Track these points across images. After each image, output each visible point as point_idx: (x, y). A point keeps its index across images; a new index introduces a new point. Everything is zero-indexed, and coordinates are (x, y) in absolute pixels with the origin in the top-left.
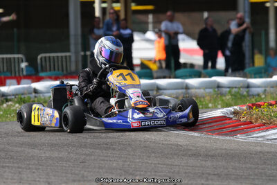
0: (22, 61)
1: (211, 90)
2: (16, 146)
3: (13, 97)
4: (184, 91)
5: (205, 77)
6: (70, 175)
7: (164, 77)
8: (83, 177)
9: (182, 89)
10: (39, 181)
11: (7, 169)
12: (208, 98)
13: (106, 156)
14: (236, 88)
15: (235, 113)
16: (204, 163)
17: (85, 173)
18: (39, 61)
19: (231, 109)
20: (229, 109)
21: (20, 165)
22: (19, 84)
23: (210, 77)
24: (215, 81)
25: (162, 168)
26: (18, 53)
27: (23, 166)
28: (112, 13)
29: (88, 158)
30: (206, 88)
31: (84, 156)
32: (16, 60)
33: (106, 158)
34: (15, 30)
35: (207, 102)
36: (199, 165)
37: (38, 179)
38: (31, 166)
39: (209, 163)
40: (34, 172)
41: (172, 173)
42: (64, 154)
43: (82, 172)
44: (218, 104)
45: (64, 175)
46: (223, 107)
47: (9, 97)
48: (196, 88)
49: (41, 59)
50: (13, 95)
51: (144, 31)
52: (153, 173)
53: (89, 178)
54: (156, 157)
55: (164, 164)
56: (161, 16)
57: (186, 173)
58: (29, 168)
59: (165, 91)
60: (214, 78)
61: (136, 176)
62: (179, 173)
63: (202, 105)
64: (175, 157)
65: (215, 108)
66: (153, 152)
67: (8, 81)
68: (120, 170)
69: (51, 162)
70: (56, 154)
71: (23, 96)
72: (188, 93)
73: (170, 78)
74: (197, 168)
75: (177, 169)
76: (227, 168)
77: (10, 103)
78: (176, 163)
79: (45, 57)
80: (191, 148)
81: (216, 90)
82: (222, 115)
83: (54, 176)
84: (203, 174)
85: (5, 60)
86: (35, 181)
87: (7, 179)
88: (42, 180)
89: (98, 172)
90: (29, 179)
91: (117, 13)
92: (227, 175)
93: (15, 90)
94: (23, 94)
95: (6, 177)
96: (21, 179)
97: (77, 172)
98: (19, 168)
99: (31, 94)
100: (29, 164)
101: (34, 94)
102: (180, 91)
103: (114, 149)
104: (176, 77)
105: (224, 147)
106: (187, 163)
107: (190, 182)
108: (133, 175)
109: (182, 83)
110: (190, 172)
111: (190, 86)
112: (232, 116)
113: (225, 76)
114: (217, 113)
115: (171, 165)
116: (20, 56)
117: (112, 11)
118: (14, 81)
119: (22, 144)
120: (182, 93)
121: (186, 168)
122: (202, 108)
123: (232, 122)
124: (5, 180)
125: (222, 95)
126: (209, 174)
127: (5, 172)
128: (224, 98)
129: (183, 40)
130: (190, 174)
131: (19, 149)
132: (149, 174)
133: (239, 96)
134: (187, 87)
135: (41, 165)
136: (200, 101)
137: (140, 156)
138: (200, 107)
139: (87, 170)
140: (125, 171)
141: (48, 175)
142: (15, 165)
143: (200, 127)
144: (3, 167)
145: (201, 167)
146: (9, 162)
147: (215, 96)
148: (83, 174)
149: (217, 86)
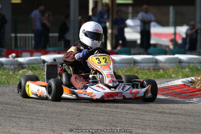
1: (174, 65)
3: (27, 66)
4: (154, 64)
5: (170, 54)
6: (68, 125)
7: (140, 54)
9: (152, 63)
10: (45, 129)
11: (22, 119)
12: (171, 70)
13: (96, 112)
14: (193, 63)
15: (192, 82)
16: (168, 119)
17: (80, 125)
19: (189, 79)
20: (188, 79)
21: (32, 117)
22: (32, 56)
23: (174, 54)
24: (177, 58)
25: (136, 122)
26: (31, 33)
27: (35, 118)
29: (82, 113)
30: (171, 63)
32: (30, 38)
35: (171, 73)
36: (164, 120)
38: (39, 118)
39: (172, 119)
40: (42, 122)
41: (145, 126)
42: (64, 110)
43: (77, 123)
44: (180, 75)
45: (64, 125)
46: (183, 78)
47: (24, 66)
48: (163, 62)
50: (27, 64)
54: (132, 113)
55: (138, 119)
57: (154, 126)
58: (39, 120)
59: (140, 64)
60: (176, 56)
61: (118, 127)
62: (149, 126)
64: (147, 114)
65: (177, 78)
67: (24, 54)
68: (106, 122)
69: (54, 115)
70: (58, 109)
72: (157, 66)
73: (143, 54)
74: (163, 123)
75: (148, 123)
76: (185, 123)
77: (25, 70)
78: (148, 119)
81: (178, 64)
82: (182, 83)
83: (57, 125)
84: (167, 127)
86: (43, 129)
87: (22, 127)
88: (48, 128)
89: (89, 124)
90: (39, 128)
92: (185, 128)
93: (30, 60)
94: (34, 64)
95: (21, 125)
96: (33, 127)
97: (73, 123)
98: (31, 119)
99: (40, 63)
100: (39, 116)
101: (42, 64)
102: (151, 65)
104: (148, 54)
105: (183, 108)
106: (156, 118)
108: (115, 126)
109: (153, 58)
110: (157, 126)
112: (189, 85)
113: (185, 54)
114: (179, 82)
115: (144, 120)
118: (29, 54)
120: (153, 66)
121: (154, 122)
122: (167, 77)
123: (190, 89)
124: (20, 128)
125: (182, 68)
127: (21, 121)
128: (183, 70)
129: (154, 26)
130: (157, 127)
131: (32, 105)
132: (127, 126)
133: (195, 70)
134: (157, 62)
135: (47, 117)
136: (166, 73)
137: (121, 112)
138: (166, 76)
139: (82, 122)
140: (109, 123)
141: (52, 125)
142: (28, 116)
143: (166, 92)
144: (19, 118)
145: (166, 121)
146: (24, 115)
147: (177, 69)
148: (78, 125)
149: (178, 61)
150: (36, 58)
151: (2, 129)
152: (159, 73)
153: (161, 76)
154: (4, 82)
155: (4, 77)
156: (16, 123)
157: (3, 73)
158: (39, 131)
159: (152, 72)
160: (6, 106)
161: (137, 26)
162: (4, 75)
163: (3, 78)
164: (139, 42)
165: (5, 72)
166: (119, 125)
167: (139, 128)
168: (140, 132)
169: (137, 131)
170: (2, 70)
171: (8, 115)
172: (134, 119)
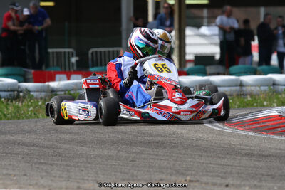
0: (73, 56)
1: (266, 88)
2: (65, 144)
3: (62, 93)
4: (238, 88)
5: (260, 74)
6: (119, 174)
7: (218, 74)
8: (133, 176)
9: (236, 86)
10: (87, 180)
11: (55, 167)
12: (263, 96)
13: (157, 155)
16: (257, 163)
17: (135, 173)
18: (90, 55)
21: (68, 162)
22: (69, 79)
23: (266, 74)
24: (270, 79)
25: (213, 168)
26: (69, 47)
28: (167, 8)
29: (138, 156)
30: (262, 86)
31: (134, 155)
32: (67, 55)
33: (157, 157)
34: (66, 24)
35: (262, 100)
36: (252, 165)
37: (86, 178)
38: (79, 164)
39: (262, 164)
40: (82, 171)
41: (225, 173)
42: (113, 152)
43: (131, 171)
44: (274, 102)
45: (113, 173)
46: (278, 106)
47: (58, 93)
48: (252, 86)
49: (92, 53)
50: (62, 91)
51: (199, 26)
52: (204, 173)
53: (139, 178)
54: (208, 156)
55: (217, 164)
56: (216, 11)
57: (238, 173)
58: (78, 167)
60: (270, 76)
61: (187, 176)
62: (231, 173)
63: (257, 103)
64: (228, 156)
65: (270, 106)
66: (206, 152)
67: (58, 76)
68: (171, 169)
69: (100, 160)
70: (105, 152)
71: (72, 92)
72: (242, 91)
73: (224, 74)
74: (250, 169)
75: (229, 170)
76: (281, 169)
78: (229, 163)
79: (96, 52)
80: (244, 147)
81: (272, 87)
82: (277, 114)
83: (103, 174)
84: (256, 175)
85: (55, 55)
86: (83, 179)
87: (55, 177)
88: (90, 178)
89: (148, 171)
90: (78, 178)
91: (171, 7)
92: (281, 176)
93: (65, 85)
94: (72, 90)
95: (54, 175)
96: (69, 177)
97: (126, 171)
98: (67, 165)
100: (78, 162)
102: (234, 88)
103: (165, 148)
104: (230, 74)
105: (279, 147)
106: (240, 163)
107: (242, 183)
108: (183, 174)
109: (237, 80)
110: (241, 173)
111: (245, 84)
113: (281, 73)
114: (273, 112)
115: (223, 165)
116: (71, 50)
117: (166, 5)
118: (64, 76)
119: (70, 142)
120: (236, 90)
121: (238, 168)
122: (257, 106)
124: (53, 178)
125: (278, 93)
126: (263, 175)
127: (53, 169)
128: (280, 96)
130: (242, 175)
131: (68, 146)
134: (241, 85)
135: (89, 163)
136: (255, 99)
137: (191, 155)
138: (255, 104)
139: (137, 169)
140: (175, 171)
141: (97, 174)
142: (63, 162)
143: (255, 126)
144: (51, 165)
145: (254, 167)
146: (57, 160)
147: (270, 94)
148: (133, 173)
149: (272, 83)
150: (75, 81)
151: (27, 180)
152: (246, 100)
153: (247, 105)
154: (31, 116)
155: (31, 108)
156: (46, 172)
157: (30, 104)
158: (78, 182)
159: (236, 99)
160: (32, 148)
161: (215, 35)
162: (31, 105)
163: (29, 110)
164: (218, 57)
165: (32, 101)
166: (190, 172)
167: (217, 176)
168: (219, 182)
169: (214, 181)
170: (28, 100)
171: (36, 160)
172: (211, 164)
